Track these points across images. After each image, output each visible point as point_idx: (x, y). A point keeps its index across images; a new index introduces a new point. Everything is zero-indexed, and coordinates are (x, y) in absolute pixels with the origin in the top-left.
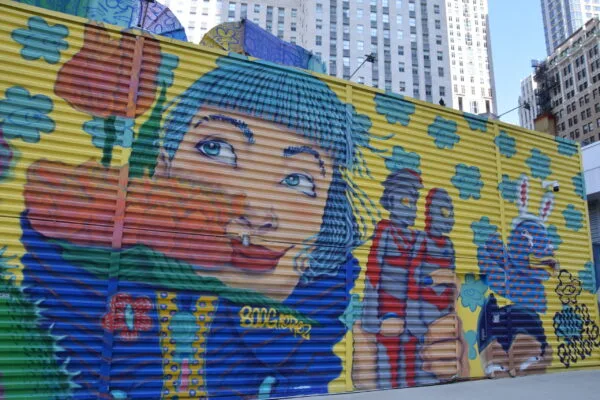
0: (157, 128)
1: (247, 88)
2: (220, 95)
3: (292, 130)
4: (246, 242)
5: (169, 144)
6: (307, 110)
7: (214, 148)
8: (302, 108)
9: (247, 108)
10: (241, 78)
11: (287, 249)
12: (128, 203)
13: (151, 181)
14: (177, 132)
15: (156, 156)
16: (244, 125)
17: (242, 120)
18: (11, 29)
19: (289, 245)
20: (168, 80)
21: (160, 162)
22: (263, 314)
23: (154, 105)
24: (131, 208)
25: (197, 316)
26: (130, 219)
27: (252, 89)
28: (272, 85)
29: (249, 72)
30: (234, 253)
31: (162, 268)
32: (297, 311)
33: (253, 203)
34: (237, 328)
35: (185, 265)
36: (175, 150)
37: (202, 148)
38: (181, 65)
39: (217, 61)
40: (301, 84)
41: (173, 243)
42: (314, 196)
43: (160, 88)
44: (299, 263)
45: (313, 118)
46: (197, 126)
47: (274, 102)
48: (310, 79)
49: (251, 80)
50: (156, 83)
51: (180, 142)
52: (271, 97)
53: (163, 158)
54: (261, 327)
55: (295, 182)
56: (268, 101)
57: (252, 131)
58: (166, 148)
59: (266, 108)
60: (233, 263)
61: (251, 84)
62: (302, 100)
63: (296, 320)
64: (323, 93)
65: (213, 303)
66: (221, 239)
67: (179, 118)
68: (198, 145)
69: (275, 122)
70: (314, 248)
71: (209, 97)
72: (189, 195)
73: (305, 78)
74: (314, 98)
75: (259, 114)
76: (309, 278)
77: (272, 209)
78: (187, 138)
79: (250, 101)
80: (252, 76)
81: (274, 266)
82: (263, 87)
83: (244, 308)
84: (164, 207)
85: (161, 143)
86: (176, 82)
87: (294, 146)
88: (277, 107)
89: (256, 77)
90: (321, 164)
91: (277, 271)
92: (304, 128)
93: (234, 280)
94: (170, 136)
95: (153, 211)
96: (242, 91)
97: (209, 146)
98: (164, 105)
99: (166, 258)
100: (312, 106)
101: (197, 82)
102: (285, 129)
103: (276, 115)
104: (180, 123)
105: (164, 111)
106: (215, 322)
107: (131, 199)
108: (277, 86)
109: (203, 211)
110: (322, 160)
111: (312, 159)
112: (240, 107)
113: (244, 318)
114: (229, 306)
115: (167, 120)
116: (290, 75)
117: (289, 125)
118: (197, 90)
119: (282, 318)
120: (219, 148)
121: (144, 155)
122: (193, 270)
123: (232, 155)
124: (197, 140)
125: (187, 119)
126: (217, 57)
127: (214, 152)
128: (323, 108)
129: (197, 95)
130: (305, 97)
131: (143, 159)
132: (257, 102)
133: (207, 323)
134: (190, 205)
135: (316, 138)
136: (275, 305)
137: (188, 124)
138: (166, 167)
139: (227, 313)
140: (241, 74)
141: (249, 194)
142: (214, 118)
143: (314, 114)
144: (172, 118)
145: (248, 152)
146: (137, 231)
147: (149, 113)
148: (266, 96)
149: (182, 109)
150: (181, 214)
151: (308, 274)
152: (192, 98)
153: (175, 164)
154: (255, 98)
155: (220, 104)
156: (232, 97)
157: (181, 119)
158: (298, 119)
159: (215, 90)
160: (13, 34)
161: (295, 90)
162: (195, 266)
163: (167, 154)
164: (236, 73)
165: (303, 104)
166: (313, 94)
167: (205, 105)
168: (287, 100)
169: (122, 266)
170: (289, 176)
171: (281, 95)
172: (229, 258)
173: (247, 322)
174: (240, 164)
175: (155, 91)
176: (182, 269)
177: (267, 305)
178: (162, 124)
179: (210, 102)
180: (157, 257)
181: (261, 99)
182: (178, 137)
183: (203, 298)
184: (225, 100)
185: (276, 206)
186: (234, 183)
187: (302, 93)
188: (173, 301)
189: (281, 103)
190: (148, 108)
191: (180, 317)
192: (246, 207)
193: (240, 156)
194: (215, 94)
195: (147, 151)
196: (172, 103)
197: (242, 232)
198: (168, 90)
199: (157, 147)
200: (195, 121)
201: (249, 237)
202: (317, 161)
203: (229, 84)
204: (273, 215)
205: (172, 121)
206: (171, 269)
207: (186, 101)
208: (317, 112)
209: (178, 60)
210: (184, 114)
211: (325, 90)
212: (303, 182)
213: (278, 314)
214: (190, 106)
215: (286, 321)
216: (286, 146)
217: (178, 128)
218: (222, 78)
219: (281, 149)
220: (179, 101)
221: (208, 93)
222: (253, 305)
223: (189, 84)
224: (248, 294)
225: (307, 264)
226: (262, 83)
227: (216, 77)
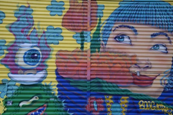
0: (99, 34)
1: (132, 12)
2: (122, 17)
3: (154, 26)
4: (138, 74)
5: (104, 39)
6: (160, 17)
7: (122, 38)
8: (157, 16)
9: (133, 21)
10: (130, 9)
11: (156, 76)
12: (91, 63)
13: (99, 54)
14: (107, 34)
15: (100, 44)
16: (133, 27)
17: (132, 26)
18: (46, 6)
19: (158, 74)
20: (101, 15)
21: (101, 46)
22: (149, 104)
23: (97, 25)
24: (93, 65)
25: (121, 105)
26: (93, 69)
27: (135, 12)
28: (143, 9)
29: (133, 5)
30: (134, 79)
31: (106, 86)
32: (164, 102)
33: (140, 58)
34: (138, 110)
35: (115, 85)
36: (107, 41)
37: (117, 39)
38: (105, 8)
39: (119, 4)
40: (156, 6)
41: (109, 77)
42: (167, 53)
43: (98, 18)
44: (163, 82)
45: (163, 19)
46: (114, 31)
47: (145, 16)
48: (160, 3)
49: (134, 9)
50: (97, 16)
51: (108, 38)
52: (143, 14)
53: (103, 44)
54: (148, 109)
55: (158, 48)
56: (142, 16)
57: (137, 29)
58: (103, 41)
59: (141, 19)
60: (134, 83)
61: (134, 10)
62: (157, 12)
63: (165, 107)
64: (167, 7)
65: (127, 99)
66: (128, 74)
67: (107, 29)
68: (115, 38)
69: (146, 24)
70: (169, 75)
71: (118, 19)
72: (114, 58)
73: (158, 3)
74: (163, 11)
75: (139, 22)
76: (168, 88)
77: (148, 60)
78: (111, 36)
79: (134, 17)
80: (134, 7)
81: (151, 84)
82: (139, 11)
83: (140, 101)
84: (104, 63)
85: (101, 39)
86: (104, 15)
87: (156, 33)
88: (146, 18)
89: (136, 7)
90: (169, 39)
91: (153, 85)
92: (159, 24)
93: (135, 90)
94: (104, 36)
95: (101, 65)
96: (131, 14)
97: (119, 38)
98: (101, 25)
99: (107, 83)
100: (162, 14)
101: (112, 13)
102: (151, 26)
103: (146, 21)
104: (107, 30)
105: (101, 27)
106: (128, 107)
107: (92, 61)
108: (145, 9)
109: (120, 63)
110: (169, 37)
111: (164, 37)
112: (130, 21)
113: (141, 106)
114: (134, 100)
115: (102, 30)
116: (151, 3)
117: (152, 24)
118: (113, 17)
119: (158, 106)
120: (124, 38)
121: (96, 45)
122: (118, 87)
123: (129, 40)
124: (115, 36)
125: (110, 29)
126: (119, 2)
127: (122, 40)
128: (168, 14)
129: (113, 18)
130: (159, 11)
131: (95, 46)
132: (137, 17)
133: (125, 108)
134: (114, 61)
135: (165, 28)
136: (154, 100)
137: (111, 30)
138: (104, 48)
139: (134, 103)
140: (130, 7)
141: (138, 55)
142: (120, 27)
143: (164, 18)
144: (104, 29)
145: (136, 38)
146: (96, 73)
147: (95, 28)
148: (141, 14)
149: (107, 25)
150: (111, 65)
151: (168, 86)
152: (111, 20)
153: (107, 46)
154: (136, 16)
155: (122, 20)
156: (126, 17)
157: (108, 29)
158: (156, 21)
159: (120, 15)
160: (47, 8)
161: (154, 9)
162: (119, 85)
163: (104, 43)
164: (127, 7)
165: (158, 14)
166: (162, 9)
167: (116, 22)
168: (150, 14)
169: (91, 86)
170: (154, 46)
171: (148, 12)
172: (132, 81)
173: (142, 107)
174: (133, 43)
175: (97, 20)
176: (114, 87)
177: (150, 100)
178: (101, 32)
179: (118, 20)
180: (104, 83)
181: (139, 16)
182: (107, 36)
183: (123, 97)
184: (124, 19)
185: (150, 59)
186: (131, 51)
187: (157, 9)
188: (111, 99)
189: (148, 16)
190: (95, 26)
191: (114, 105)
192: (137, 60)
193: (133, 40)
194: (120, 17)
195: (96, 43)
196: (104, 23)
197: (136, 70)
198: (102, 18)
199: (100, 41)
200: (113, 29)
201: (139, 72)
202: (167, 37)
203: (125, 12)
204: (149, 62)
205: (105, 30)
206: (109, 86)
207: (109, 22)
208: (165, 16)
209: (104, 6)
210: (109, 27)
211: (168, 6)
212: (161, 48)
213: (156, 104)
214: (111, 23)
215: (160, 107)
216: (152, 33)
217: (107, 32)
218: (122, 10)
219: (150, 35)
220: (106, 22)
221: (117, 17)
222: (144, 100)
223: (109, 15)
224: (141, 95)
225: (167, 82)
226: (139, 9)
227: (119, 10)
